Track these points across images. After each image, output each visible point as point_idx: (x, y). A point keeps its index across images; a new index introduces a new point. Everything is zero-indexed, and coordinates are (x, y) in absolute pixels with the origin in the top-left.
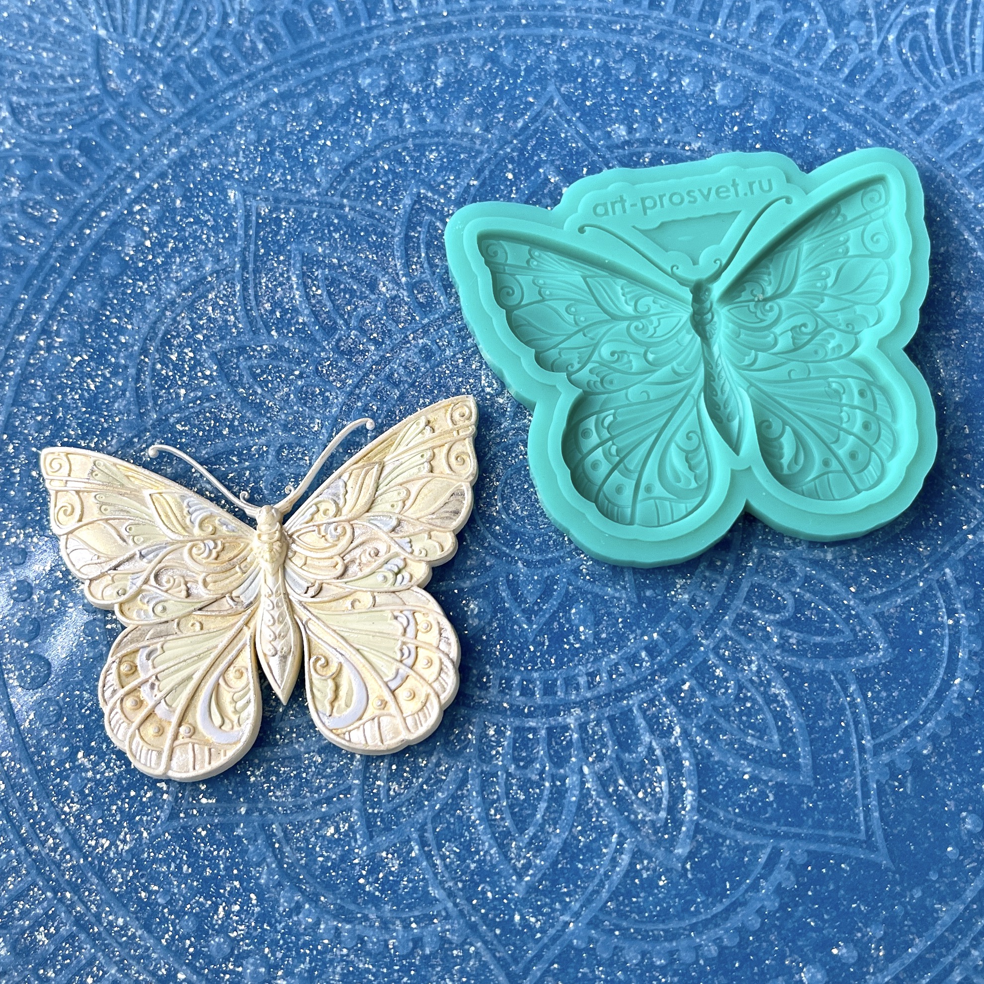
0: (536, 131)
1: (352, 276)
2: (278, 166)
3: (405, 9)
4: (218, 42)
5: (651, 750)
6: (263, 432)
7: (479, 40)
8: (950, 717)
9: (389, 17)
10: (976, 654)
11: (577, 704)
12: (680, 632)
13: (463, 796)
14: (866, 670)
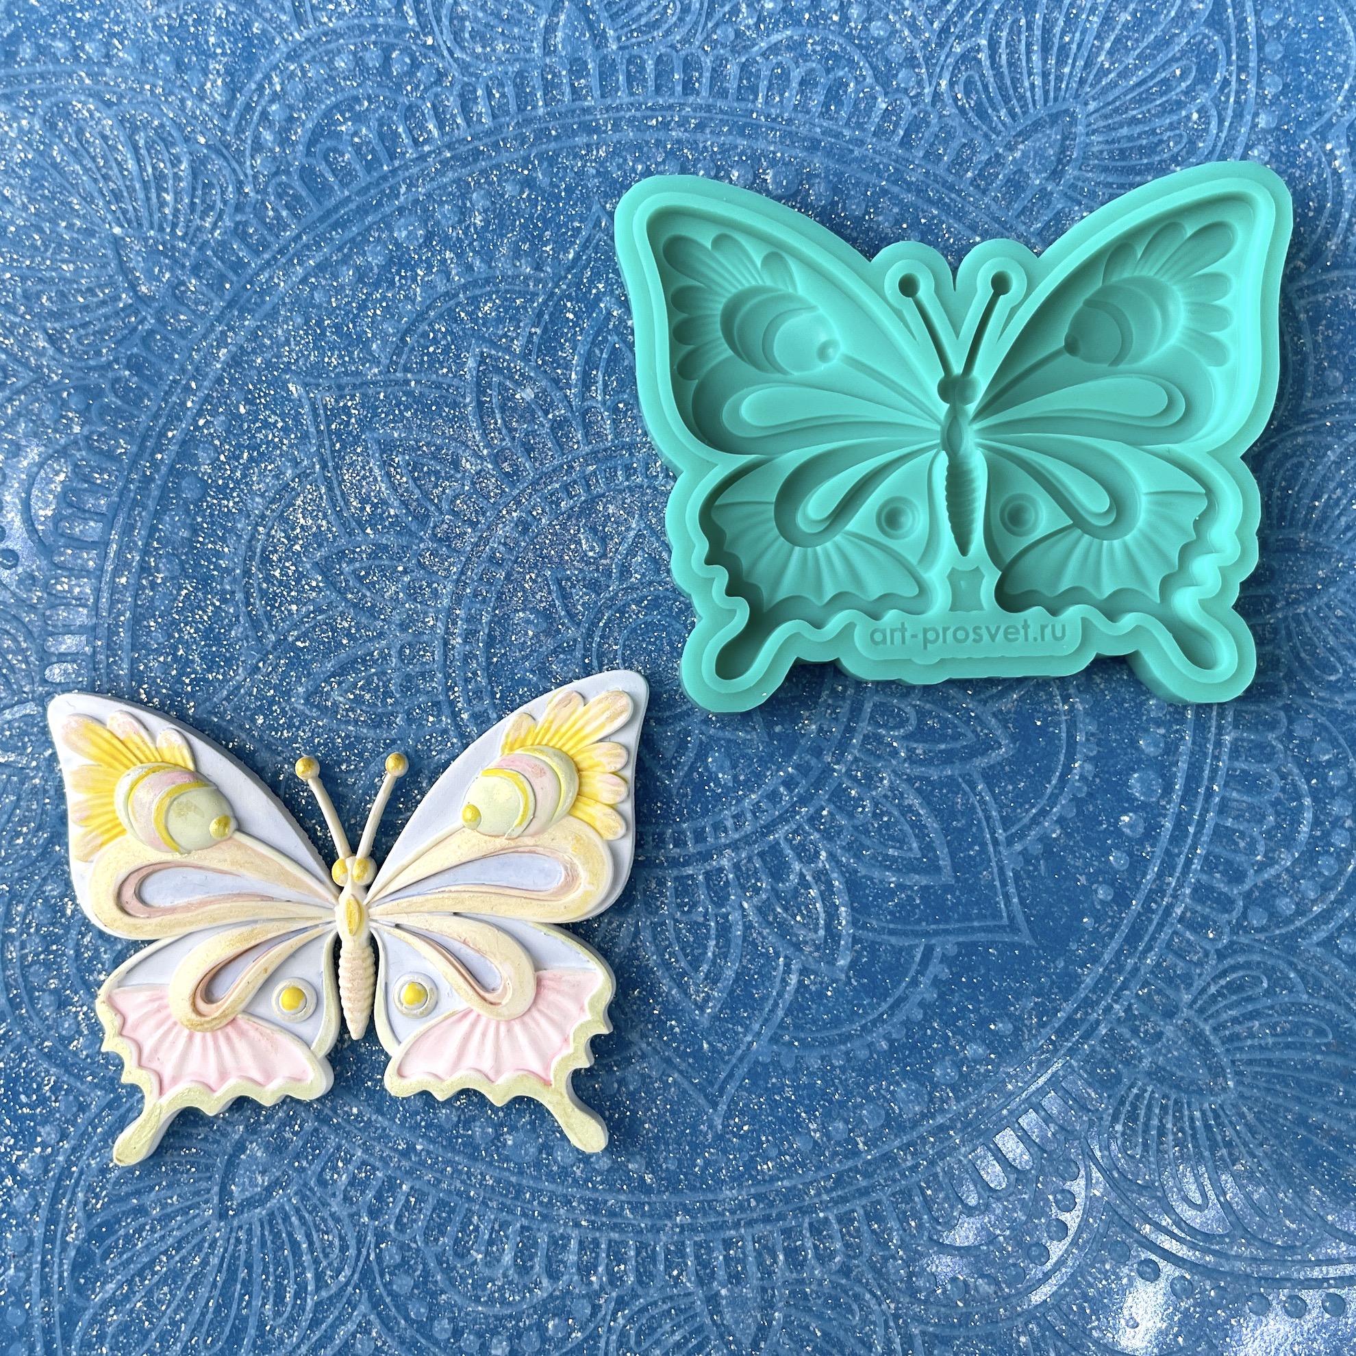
0: (589, 260)
1: (434, 458)
2: (332, 349)
3: (426, 141)
4: (238, 218)
5: (802, 876)
6: (381, 635)
7: (511, 163)
8: (1075, 799)
9: (411, 154)
10: (1093, 735)
11: (727, 846)
12: (813, 762)
13: (637, 948)
14: (991, 767)
